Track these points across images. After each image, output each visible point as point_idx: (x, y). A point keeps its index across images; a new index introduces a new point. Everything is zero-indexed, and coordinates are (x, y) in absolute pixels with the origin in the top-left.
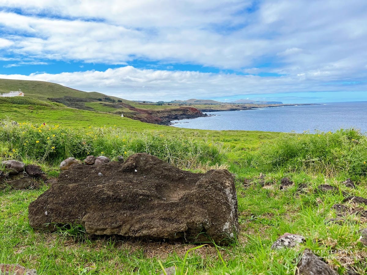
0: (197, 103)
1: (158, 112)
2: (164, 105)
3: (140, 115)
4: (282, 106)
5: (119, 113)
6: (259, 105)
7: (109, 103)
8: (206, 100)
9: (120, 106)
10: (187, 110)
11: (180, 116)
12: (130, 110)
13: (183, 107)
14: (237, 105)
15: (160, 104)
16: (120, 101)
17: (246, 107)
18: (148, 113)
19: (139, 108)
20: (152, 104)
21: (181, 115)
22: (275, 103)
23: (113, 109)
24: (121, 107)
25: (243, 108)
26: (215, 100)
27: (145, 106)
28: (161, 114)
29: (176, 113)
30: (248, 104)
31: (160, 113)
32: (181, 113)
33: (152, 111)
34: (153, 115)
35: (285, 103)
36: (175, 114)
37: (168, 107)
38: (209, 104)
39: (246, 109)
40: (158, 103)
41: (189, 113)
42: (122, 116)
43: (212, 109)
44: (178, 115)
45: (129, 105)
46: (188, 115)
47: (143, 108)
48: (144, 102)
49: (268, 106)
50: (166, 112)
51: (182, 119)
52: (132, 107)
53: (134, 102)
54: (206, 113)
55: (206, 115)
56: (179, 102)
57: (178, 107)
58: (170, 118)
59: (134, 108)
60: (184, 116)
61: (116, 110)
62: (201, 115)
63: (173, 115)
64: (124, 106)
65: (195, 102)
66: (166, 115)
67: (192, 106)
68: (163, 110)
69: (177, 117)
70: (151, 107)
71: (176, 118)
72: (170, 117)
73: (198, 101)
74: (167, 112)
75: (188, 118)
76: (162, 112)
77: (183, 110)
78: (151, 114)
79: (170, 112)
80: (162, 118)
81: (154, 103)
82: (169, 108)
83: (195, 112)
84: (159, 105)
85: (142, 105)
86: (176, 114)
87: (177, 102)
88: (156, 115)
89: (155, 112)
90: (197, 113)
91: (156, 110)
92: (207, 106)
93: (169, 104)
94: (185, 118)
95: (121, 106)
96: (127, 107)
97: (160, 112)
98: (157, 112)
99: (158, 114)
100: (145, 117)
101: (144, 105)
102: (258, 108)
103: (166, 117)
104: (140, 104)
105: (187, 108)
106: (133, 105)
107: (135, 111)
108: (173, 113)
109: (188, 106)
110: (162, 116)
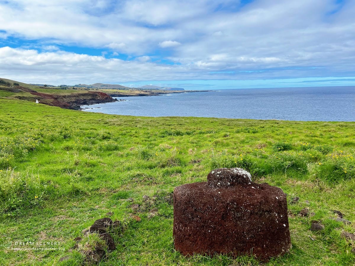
0: (103, 87)
1: (65, 97)
2: (68, 89)
3: (45, 100)
4: (184, 92)
5: (19, 97)
6: (164, 91)
7: (5, 87)
8: (113, 85)
9: (19, 90)
10: (97, 95)
11: (89, 101)
12: (31, 94)
13: (91, 92)
14: (145, 91)
15: (63, 88)
16: (16, 84)
17: (153, 93)
18: (53, 98)
20: (54, 88)
21: (90, 100)
22: (178, 89)
23: (10, 93)
24: (21, 91)
26: (122, 85)
27: (48, 90)
28: (68, 98)
29: (84, 98)
30: (154, 89)
31: (66, 98)
32: (90, 98)
33: (57, 96)
34: (59, 100)
35: (186, 89)
36: (83, 99)
37: (74, 91)
38: (117, 89)
39: (153, 94)
40: (61, 87)
41: (98, 98)
43: (121, 94)
44: (87, 100)
45: (29, 89)
46: (98, 100)
47: (46, 92)
48: (46, 86)
50: (73, 97)
51: (92, 104)
52: (33, 91)
53: (34, 85)
54: (116, 98)
55: (116, 100)
56: (84, 86)
57: (86, 92)
59: (36, 92)
60: (94, 101)
61: (15, 94)
62: (112, 100)
63: (81, 100)
64: (24, 91)
65: (101, 86)
66: (73, 99)
67: (100, 91)
68: (69, 94)
69: (86, 102)
70: (56, 92)
71: (85, 103)
72: (79, 102)
73: (104, 85)
74: (75, 96)
75: (98, 103)
76: (69, 96)
77: (92, 95)
78: (56, 99)
79: (78, 97)
80: (70, 103)
81: (56, 87)
82: (76, 92)
83: (105, 97)
84: (63, 89)
85: (44, 89)
86: (85, 99)
87: (82, 86)
88: (62, 100)
89: (61, 96)
90: (107, 98)
91: (62, 94)
92: (115, 90)
93: (74, 89)
94: (94, 103)
95: (21, 90)
96: (27, 91)
97: (67, 96)
98: (63, 96)
100: (51, 103)
101: (46, 88)
103: (74, 102)
104: (42, 88)
105: (96, 92)
106: (33, 89)
107: (38, 95)
108: (82, 98)
109: (95, 91)
110: (69, 102)
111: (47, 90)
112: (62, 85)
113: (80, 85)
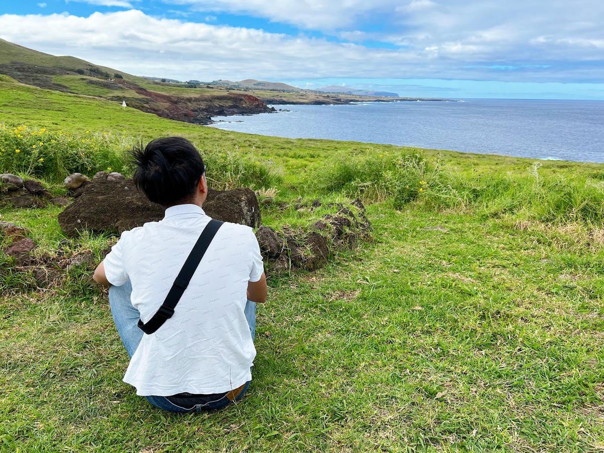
0: (257, 87)
1: (190, 100)
2: (200, 87)
3: (157, 104)
4: (397, 100)
5: (118, 98)
6: (361, 97)
7: (98, 79)
8: (274, 83)
9: (119, 85)
10: (241, 100)
11: (228, 109)
12: (138, 95)
13: (234, 94)
14: (326, 95)
15: (192, 85)
16: (119, 76)
17: (339, 100)
18: (170, 101)
19: (155, 90)
20: (178, 85)
21: (231, 107)
22: (386, 94)
23: (106, 90)
24: (122, 88)
25: (334, 101)
26: (289, 84)
28: (195, 103)
29: (221, 104)
30: (343, 93)
31: (192, 102)
32: (230, 103)
33: (178, 98)
34: (180, 105)
36: (219, 105)
37: (207, 92)
38: (279, 91)
39: (340, 102)
40: (188, 83)
41: (244, 106)
42: (124, 105)
43: (284, 99)
44: (224, 108)
45: (136, 85)
46: (243, 108)
47: (161, 91)
48: (164, 80)
49: (375, 99)
50: (203, 101)
51: (232, 114)
52: (141, 89)
53: (146, 78)
54: (273, 106)
55: (273, 109)
56: (227, 83)
57: (225, 93)
58: (211, 112)
59: (145, 90)
60: (235, 110)
61: (112, 93)
62: (266, 110)
63: (216, 107)
64: (127, 87)
65: (254, 85)
66: (203, 105)
67: (249, 93)
68: (197, 96)
69: (223, 110)
70: (177, 91)
71: (221, 113)
72: (211, 110)
73: (259, 84)
74: (206, 100)
75: (242, 113)
76: (196, 100)
77: (234, 98)
78: (176, 103)
79: (211, 101)
80: (196, 111)
81: (181, 82)
82: (209, 93)
83: (254, 104)
84: (191, 87)
85: (159, 86)
86: (222, 106)
87: (223, 83)
88: (184, 105)
89: (183, 99)
90: (257, 106)
91: (186, 96)
92: (275, 93)
93: (208, 87)
94: (237, 113)
95: (121, 85)
96: (131, 89)
97: (193, 99)
98: (188, 99)
99: (189, 104)
100: (165, 109)
101: (163, 85)
102: (358, 101)
103: (203, 110)
104: (157, 83)
105: (240, 94)
106: (143, 85)
107: (147, 96)
108: (217, 103)
109: (242, 92)
110: (196, 108)
111: (164, 87)
112: (191, 81)
113: (220, 82)
